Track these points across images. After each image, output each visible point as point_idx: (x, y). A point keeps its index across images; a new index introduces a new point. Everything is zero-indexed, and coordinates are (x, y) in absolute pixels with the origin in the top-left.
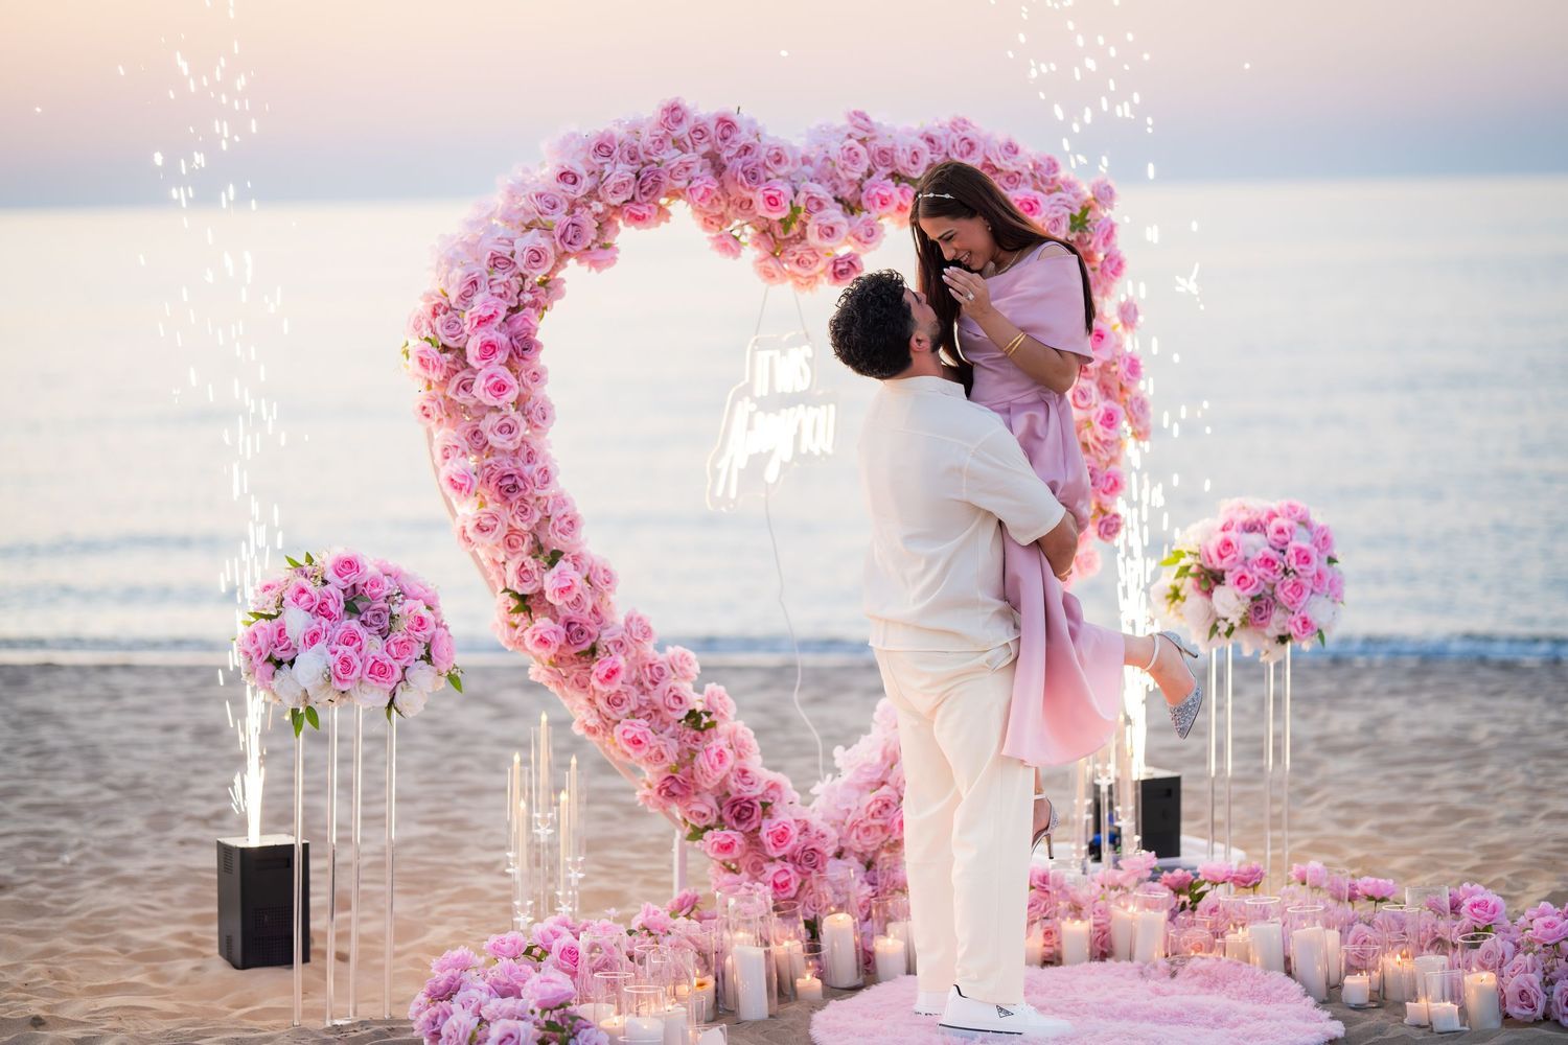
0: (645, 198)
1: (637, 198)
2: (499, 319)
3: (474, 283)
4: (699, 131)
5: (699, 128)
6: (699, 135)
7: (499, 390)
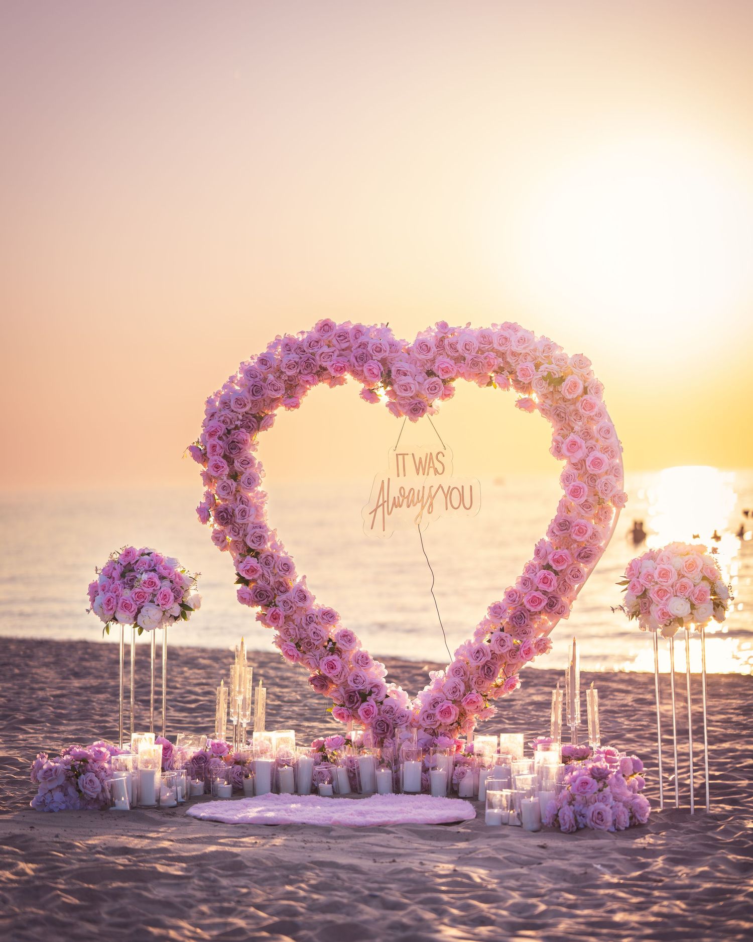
0: (306, 372)
1: (302, 371)
2: (220, 433)
3: (213, 415)
4: (343, 335)
5: (341, 334)
6: (342, 338)
7: (217, 468)
